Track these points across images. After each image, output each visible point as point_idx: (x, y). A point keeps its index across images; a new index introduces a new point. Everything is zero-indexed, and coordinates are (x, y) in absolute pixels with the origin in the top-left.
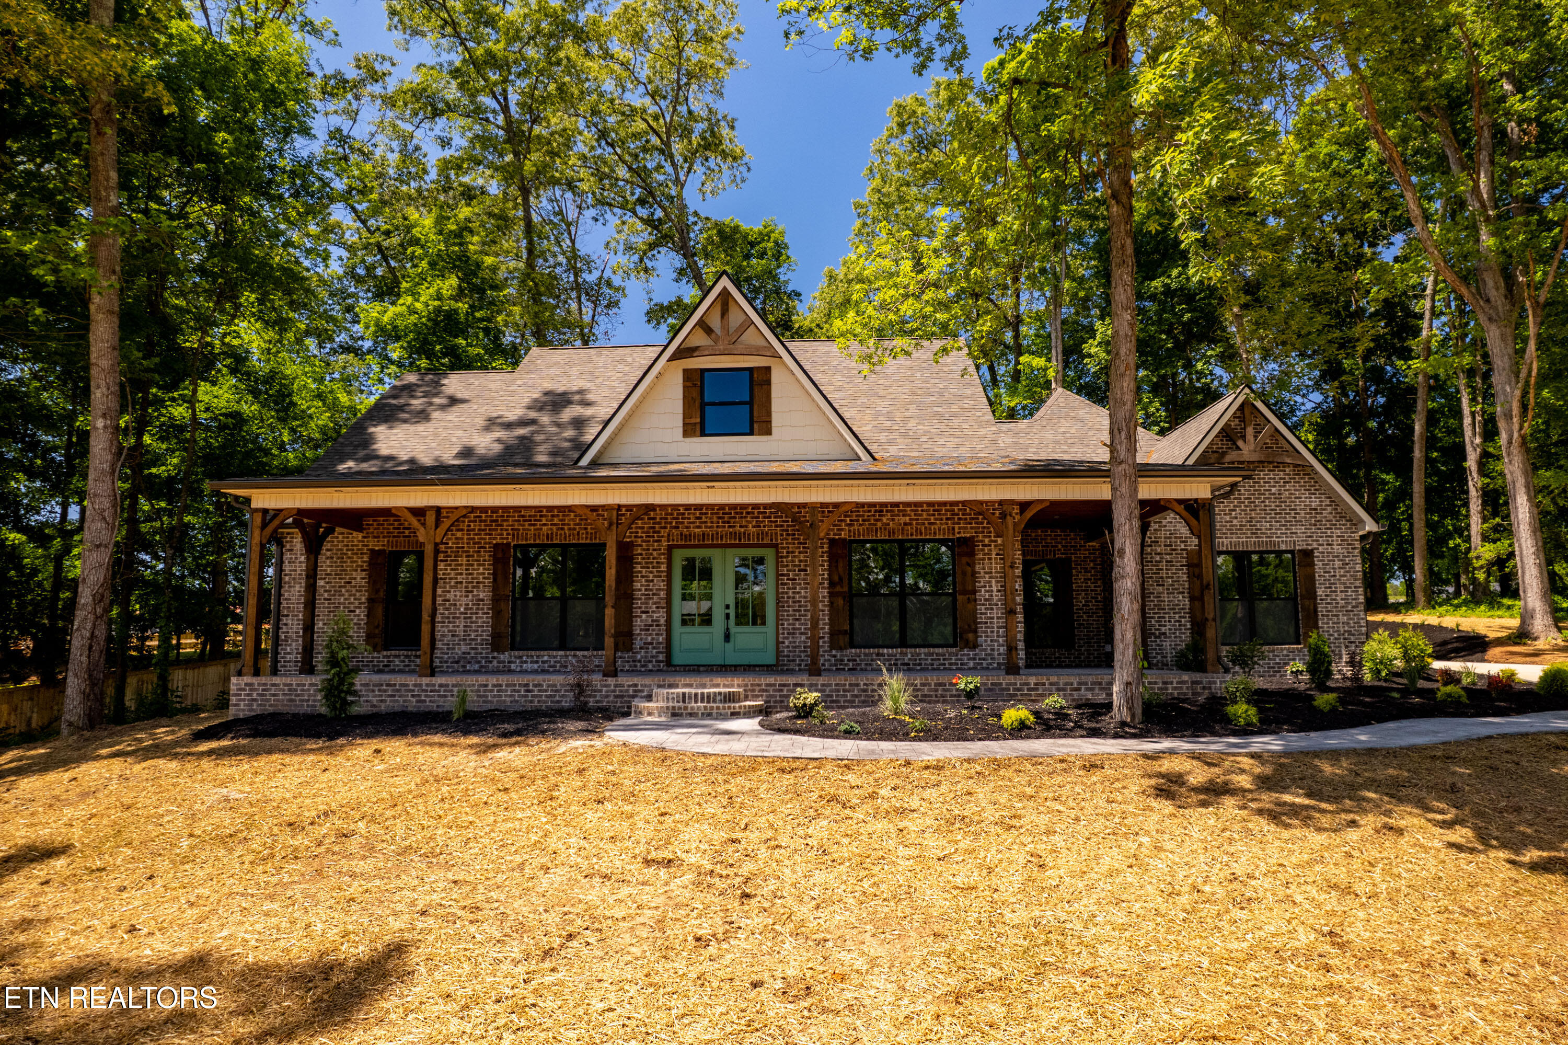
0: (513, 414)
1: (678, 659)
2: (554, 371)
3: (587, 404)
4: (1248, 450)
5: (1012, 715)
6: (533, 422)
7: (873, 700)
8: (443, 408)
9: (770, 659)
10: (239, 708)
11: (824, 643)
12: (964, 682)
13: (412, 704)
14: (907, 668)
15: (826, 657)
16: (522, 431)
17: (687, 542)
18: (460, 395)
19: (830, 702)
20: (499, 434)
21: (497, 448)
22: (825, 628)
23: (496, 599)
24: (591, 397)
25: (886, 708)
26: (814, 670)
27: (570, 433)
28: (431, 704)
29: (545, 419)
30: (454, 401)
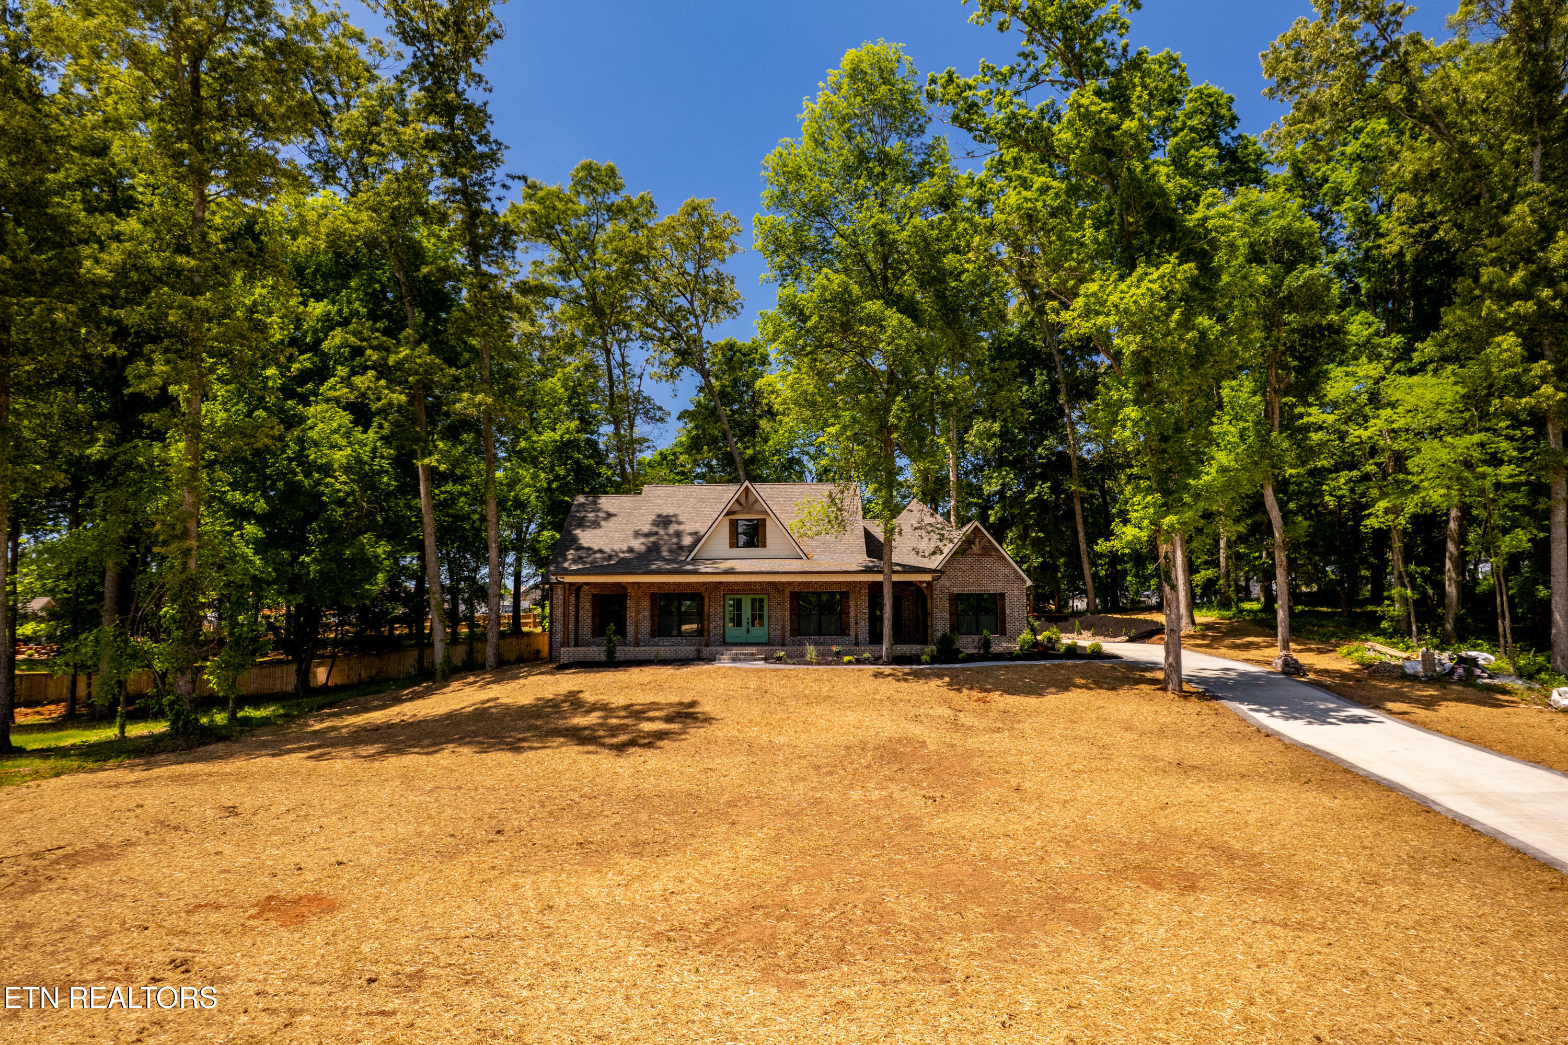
0: (646, 528)
1: (728, 640)
2: (659, 501)
3: (680, 523)
4: (976, 548)
5: (846, 659)
6: (656, 533)
7: (803, 656)
8: (605, 519)
9: (765, 640)
10: (564, 659)
11: (787, 634)
12: (835, 649)
13: (632, 657)
14: (816, 644)
15: (788, 639)
16: (652, 539)
17: (732, 592)
18: (612, 511)
19: (789, 656)
20: (642, 540)
21: (643, 548)
22: (788, 628)
23: (652, 616)
24: (681, 518)
25: (808, 657)
26: (783, 644)
27: (674, 540)
28: (647, 657)
29: (662, 532)
30: (609, 515)
